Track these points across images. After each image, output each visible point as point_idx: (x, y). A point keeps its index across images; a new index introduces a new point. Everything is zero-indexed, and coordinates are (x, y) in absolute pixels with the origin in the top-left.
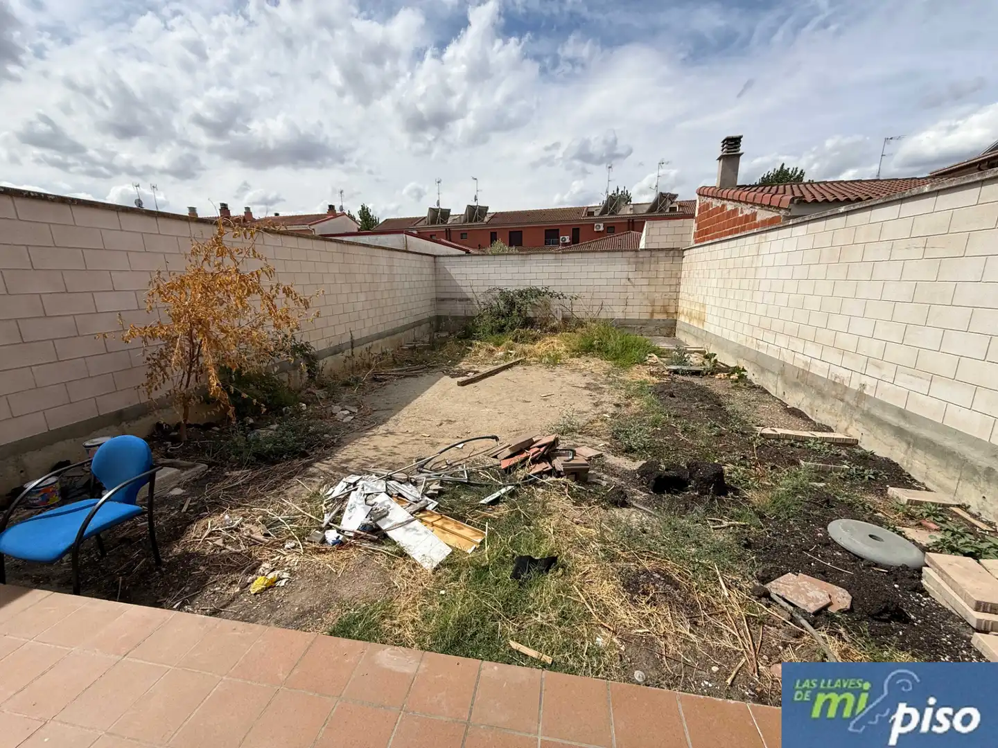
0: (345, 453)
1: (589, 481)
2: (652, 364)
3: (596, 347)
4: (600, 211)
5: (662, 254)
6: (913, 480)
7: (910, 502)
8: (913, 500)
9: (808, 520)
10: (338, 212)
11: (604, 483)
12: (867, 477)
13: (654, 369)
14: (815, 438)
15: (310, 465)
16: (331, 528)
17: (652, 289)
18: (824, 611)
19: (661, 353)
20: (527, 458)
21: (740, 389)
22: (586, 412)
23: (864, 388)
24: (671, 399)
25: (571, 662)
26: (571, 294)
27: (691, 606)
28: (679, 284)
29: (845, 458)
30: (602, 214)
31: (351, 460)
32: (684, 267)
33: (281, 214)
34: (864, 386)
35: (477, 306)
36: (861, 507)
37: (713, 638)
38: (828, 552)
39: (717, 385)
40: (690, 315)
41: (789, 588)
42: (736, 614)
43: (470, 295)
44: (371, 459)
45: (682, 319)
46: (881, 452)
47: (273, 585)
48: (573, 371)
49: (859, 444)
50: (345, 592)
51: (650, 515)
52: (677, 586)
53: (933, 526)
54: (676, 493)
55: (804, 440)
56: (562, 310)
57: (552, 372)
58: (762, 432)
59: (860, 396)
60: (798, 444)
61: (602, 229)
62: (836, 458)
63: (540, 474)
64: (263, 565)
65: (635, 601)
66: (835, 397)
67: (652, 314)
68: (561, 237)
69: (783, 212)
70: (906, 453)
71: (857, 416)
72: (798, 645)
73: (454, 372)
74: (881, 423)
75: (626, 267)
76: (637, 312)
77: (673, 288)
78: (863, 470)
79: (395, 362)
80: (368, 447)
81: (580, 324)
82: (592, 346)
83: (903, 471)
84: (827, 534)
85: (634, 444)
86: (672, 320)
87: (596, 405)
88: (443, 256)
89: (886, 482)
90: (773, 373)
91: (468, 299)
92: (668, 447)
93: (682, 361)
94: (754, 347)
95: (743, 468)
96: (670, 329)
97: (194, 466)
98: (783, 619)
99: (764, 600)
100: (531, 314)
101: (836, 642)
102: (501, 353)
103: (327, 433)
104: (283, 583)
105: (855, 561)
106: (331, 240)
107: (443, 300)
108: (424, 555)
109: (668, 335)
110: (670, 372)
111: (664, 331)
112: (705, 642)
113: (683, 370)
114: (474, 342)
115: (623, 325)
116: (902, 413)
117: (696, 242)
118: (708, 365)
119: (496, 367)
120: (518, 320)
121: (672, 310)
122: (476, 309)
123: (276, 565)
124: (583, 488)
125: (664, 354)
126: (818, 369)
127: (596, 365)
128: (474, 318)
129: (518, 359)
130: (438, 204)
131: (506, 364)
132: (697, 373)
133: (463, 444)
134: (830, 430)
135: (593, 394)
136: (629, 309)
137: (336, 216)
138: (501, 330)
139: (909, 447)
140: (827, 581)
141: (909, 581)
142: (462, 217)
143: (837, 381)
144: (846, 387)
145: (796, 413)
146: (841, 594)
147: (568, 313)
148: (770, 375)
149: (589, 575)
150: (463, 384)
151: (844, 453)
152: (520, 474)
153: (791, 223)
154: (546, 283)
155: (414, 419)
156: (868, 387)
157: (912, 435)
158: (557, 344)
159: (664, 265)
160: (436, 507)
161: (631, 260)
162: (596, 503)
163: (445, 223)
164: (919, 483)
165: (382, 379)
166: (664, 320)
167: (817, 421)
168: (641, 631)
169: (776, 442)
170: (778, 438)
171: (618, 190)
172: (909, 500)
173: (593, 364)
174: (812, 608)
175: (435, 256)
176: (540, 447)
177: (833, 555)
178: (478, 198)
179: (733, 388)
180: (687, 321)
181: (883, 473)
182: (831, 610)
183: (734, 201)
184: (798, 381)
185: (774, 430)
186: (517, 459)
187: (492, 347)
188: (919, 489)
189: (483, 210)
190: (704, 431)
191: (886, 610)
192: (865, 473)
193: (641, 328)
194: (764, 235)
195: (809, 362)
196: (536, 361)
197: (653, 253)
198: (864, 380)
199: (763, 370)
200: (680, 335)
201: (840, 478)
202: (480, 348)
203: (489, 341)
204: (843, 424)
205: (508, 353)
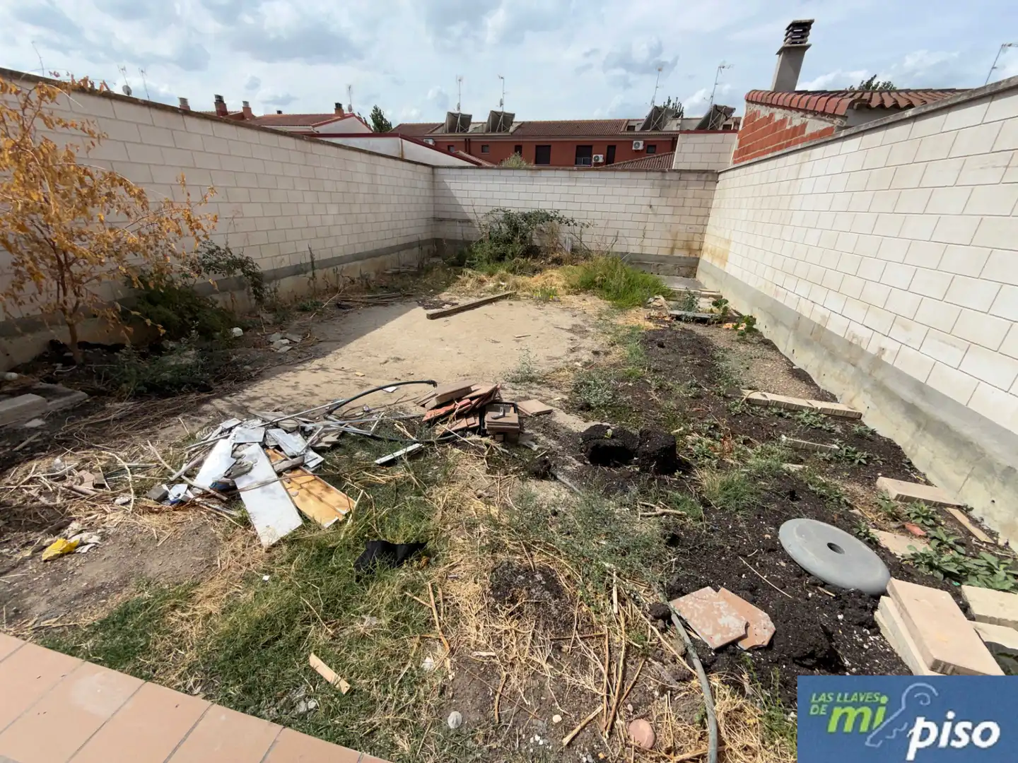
0: (256, 389)
1: (520, 442)
2: (656, 308)
3: (598, 284)
4: (641, 126)
5: (693, 177)
6: (914, 469)
7: (901, 498)
8: (903, 496)
9: (759, 516)
10: (346, 112)
11: (535, 447)
12: (857, 461)
13: (654, 313)
14: (810, 408)
15: (207, 401)
16: (182, 481)
17: (676, 219)
18: (731, 647)
19: (669, 295)
20: (453, 411)
21: (746, 342)
22: (557, 359)
23: (883, 354)
24: (659, 349)
25: (374, 692)
26: (582, 221)
27: (565, 623)
28: (708, 216)
29: (838, 436)
30: (643, 129)
31: (258, 398)
32: (717, 195)
33: (285, 112)
34: (883, 350)
35: (479, 229)
36: (835, 500)
37: (573, 672)
38: (770, 559)
39: (720, 337)
40: (713, 254)
41: (698, 609)
42: (617, 639)
43: (471, 217)
44: (283, 398)
45: (705, 257)
46: (884, 431)
47: (73, 551)
48: (564, 310)
49: (862, 419)
50: (154, 567)
51: (572, 492)
52: (558, 592)
53: (918, 531)
54: (616, 466)
55: (796, 410)
56: (571, 239)
57: (540, 309)
58: (751, 396)
59: (877, 362)
60: (788, 414)
61: (641, 148)
62: (828, 434)
63: (464, 431)
64: (71, 525)
65: (496, 610)
66: (848, 361)
67: (673, 249)
68: (594, 156)
69: (837, 121)
70: (913, 435)
71: (867, 386)
72: (680, 691)
73: (430, 302)
74: (892, 397)
75: (648, 192)
76: (654, 246)
77: (700, 220)
78: (856, 453)
79: (368, 288)
80: (286, 384)
81: (588, 255)
82: (594, 282)
83: (905, 457)
84: (776, 536)
85: (592, 401)
86: (694, 258)
87: (573, 351)
88: (445, 167)
89: (878, 469)
90: (786, 327)
91: (469, 221)
92: (631, 408)
93: (691, 305)
94: (771, 295)
95: (709, 440)
96: (690, 268)
97: (69, 394)
98: (675, 653)
99: (660, 622)
100: (536, 242)
101: (728, 697)
102: (491, 285)
103: (249, 365)
104: (85, 549)
105: (800, 576)
106: (319, 142)
107: (442, 220)
108: (268, 527)
109: (687, 276)
110: (673, 318)
111: (684, 271)
112: (561, 676)
113: (687, 317)
114: (464, 270)
115: (637, 261)
116: (920, 388)
117: (735, 162)
118: (718, 312)
119: (478, 300)
120: (519, 248)
121: (695, 246)
122: (475, 233)
123: (89, 525)
124: (507, 451)
125: (675, 296)
126: (836, 326)
127: (592, 304)
128: (470, 242)
129: (507, 293)
130: (459, 108)
131: (492, 296)
132: (702, 321)
133: (394, 388)
134: (833, 399)
135: (576, 337)
136: (647, 242)
137: (344, 117)
138: (500, 258)
139: (917, 431)
140: (753, 602)
141: (858, 613)
142: (485, 125)
143: (854, 341)
144: (863, 350)
145: (801, 376)
146: (764, 622)
147: (577, 244)
148: (782, 329)
149: (457, 569)
150: (432, 317)
151: (838, 429)
152: (441, 429)
153: (842, 135)
154: (557, 206)
155: (360, 354)
156: (887, 353)
157: (925, 416)
158: (555, 278)
159: (694, 190)
160: (320, 463)
161: (656, 182)
162: (515, 472)
163: (465, 132)
164: (919, 473)
165: (347, 305)
166: (685, 258)
167: (822, 387)
168: (484, 654)
169: (762, 410)
170: (766, 405)
171: (669, 101)
172: (898, 495)
173: (589, 303)
174: (716, 641)
175: (433, 167)
176: (472, 399)
177: (775, 565)
178: (504, 103)
179: (738, 341)
180: (710, 261)
181: (878, 457)
182: (743, 645)
183: (784, 107)
184: (811, 338)
185: (765, 396)
186: (442, 411)
187: (483, 277)
188: (916, 481)
189: (509, 118)
190: (681, 391)
191: (812, 655)
192: (857, 456)
193: (658, 265)
194: (808, 152)
195: (827, 316)
196: (527, 296)
197: (682, 175)
198: (886, 343)
199: (776, 322)
200: (700, 277)
201: (825, 460)
202: (469, 278)
203: (482, 271)
204: (850, 393)
205: (499, 285)
